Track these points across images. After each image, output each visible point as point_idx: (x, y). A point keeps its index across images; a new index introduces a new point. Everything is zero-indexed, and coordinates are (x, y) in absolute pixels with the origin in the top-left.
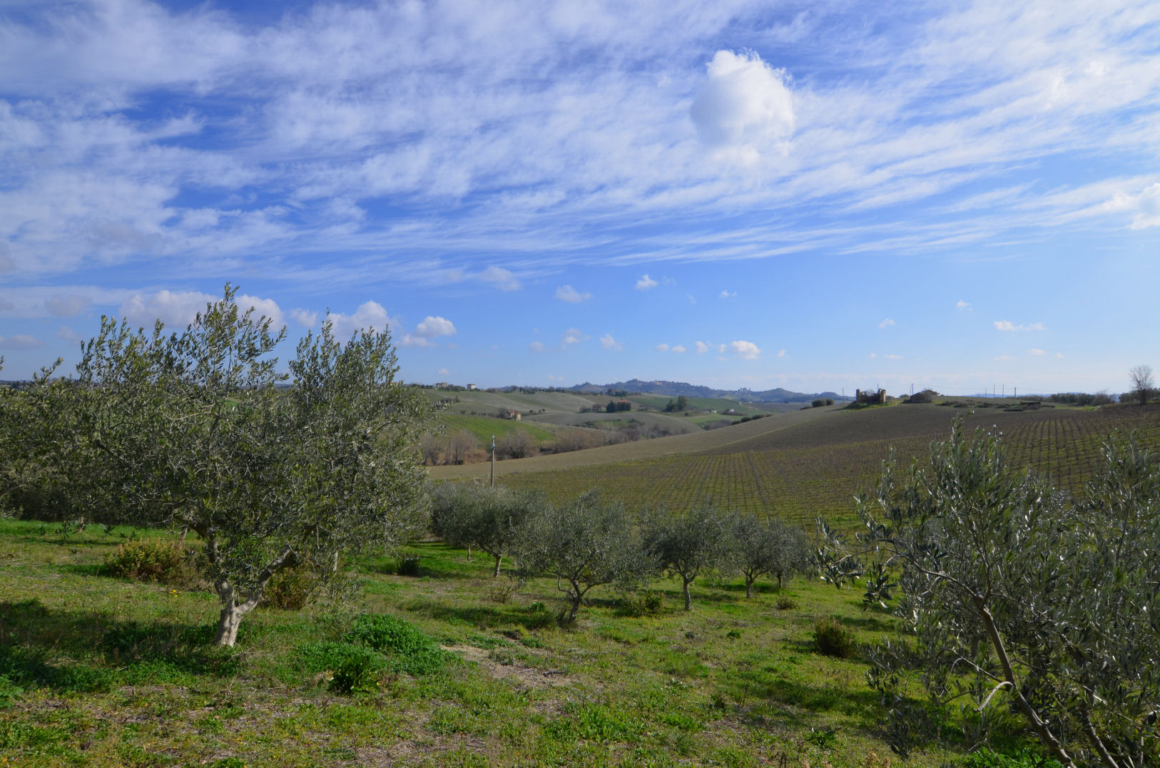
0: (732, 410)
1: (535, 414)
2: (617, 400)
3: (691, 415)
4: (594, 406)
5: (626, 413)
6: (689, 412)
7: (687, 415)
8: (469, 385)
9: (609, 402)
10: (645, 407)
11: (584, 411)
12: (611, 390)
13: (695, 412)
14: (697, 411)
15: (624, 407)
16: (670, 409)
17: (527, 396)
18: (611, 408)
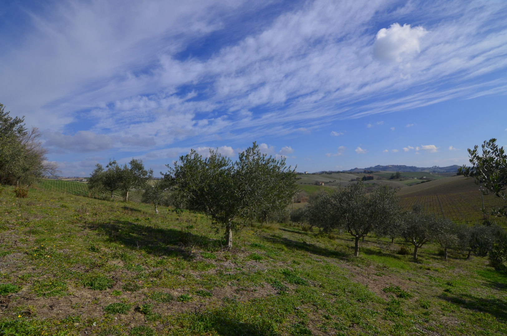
0: (425, 177)
1: (332, 182)
2: (367, 175)
3: (403, 180)
4: (357, 178)
5: (371, 181)
6: (402, 179)
7: (401, 180)
8: (305, 172)
9: (364, 176)
10: (381, 177)
11: (352, 180)
12: (366, 171)
13: (405, 179)
14: (406, 178)
15: (371, 178)
16: (392, 178)
17: (328, 175)
18: (365, 179)
